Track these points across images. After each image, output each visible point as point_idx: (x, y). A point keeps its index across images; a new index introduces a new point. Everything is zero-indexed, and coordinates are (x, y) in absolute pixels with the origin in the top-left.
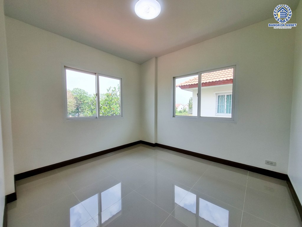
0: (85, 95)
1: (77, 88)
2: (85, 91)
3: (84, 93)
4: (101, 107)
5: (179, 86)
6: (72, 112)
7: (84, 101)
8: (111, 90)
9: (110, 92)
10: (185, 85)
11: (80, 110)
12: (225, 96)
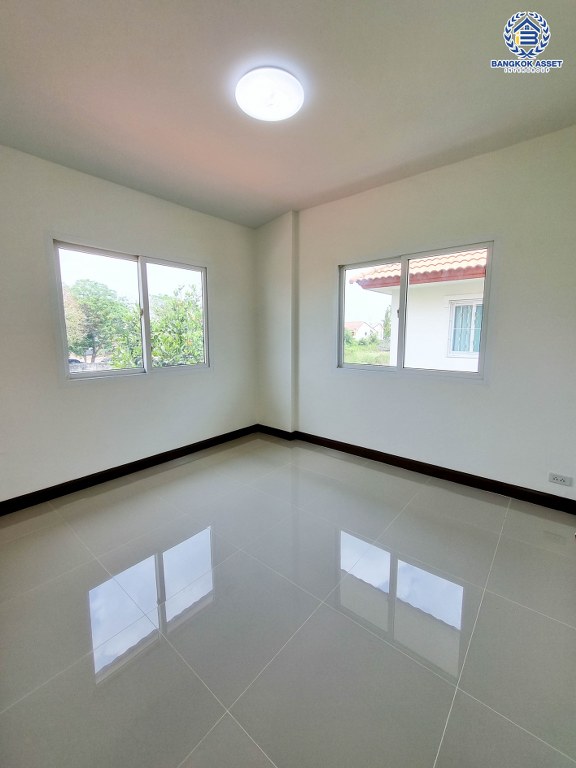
0: (109, 297)
1: (85, 278)
2: (110, 288)
3: (107, 292)
4: (156, 337)
5: (358, 282)
6: (76, 344)
7: (107, 314)
8: (183, 291)
9: (182, 297)
10: (373, 277)
11: (96, 339)
12: (471, 307)
